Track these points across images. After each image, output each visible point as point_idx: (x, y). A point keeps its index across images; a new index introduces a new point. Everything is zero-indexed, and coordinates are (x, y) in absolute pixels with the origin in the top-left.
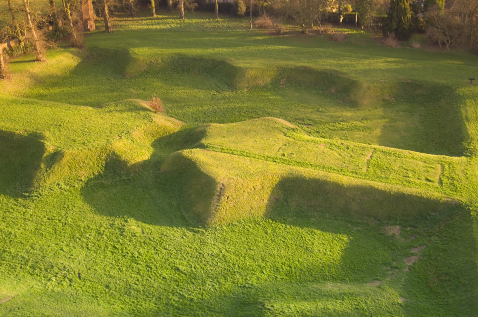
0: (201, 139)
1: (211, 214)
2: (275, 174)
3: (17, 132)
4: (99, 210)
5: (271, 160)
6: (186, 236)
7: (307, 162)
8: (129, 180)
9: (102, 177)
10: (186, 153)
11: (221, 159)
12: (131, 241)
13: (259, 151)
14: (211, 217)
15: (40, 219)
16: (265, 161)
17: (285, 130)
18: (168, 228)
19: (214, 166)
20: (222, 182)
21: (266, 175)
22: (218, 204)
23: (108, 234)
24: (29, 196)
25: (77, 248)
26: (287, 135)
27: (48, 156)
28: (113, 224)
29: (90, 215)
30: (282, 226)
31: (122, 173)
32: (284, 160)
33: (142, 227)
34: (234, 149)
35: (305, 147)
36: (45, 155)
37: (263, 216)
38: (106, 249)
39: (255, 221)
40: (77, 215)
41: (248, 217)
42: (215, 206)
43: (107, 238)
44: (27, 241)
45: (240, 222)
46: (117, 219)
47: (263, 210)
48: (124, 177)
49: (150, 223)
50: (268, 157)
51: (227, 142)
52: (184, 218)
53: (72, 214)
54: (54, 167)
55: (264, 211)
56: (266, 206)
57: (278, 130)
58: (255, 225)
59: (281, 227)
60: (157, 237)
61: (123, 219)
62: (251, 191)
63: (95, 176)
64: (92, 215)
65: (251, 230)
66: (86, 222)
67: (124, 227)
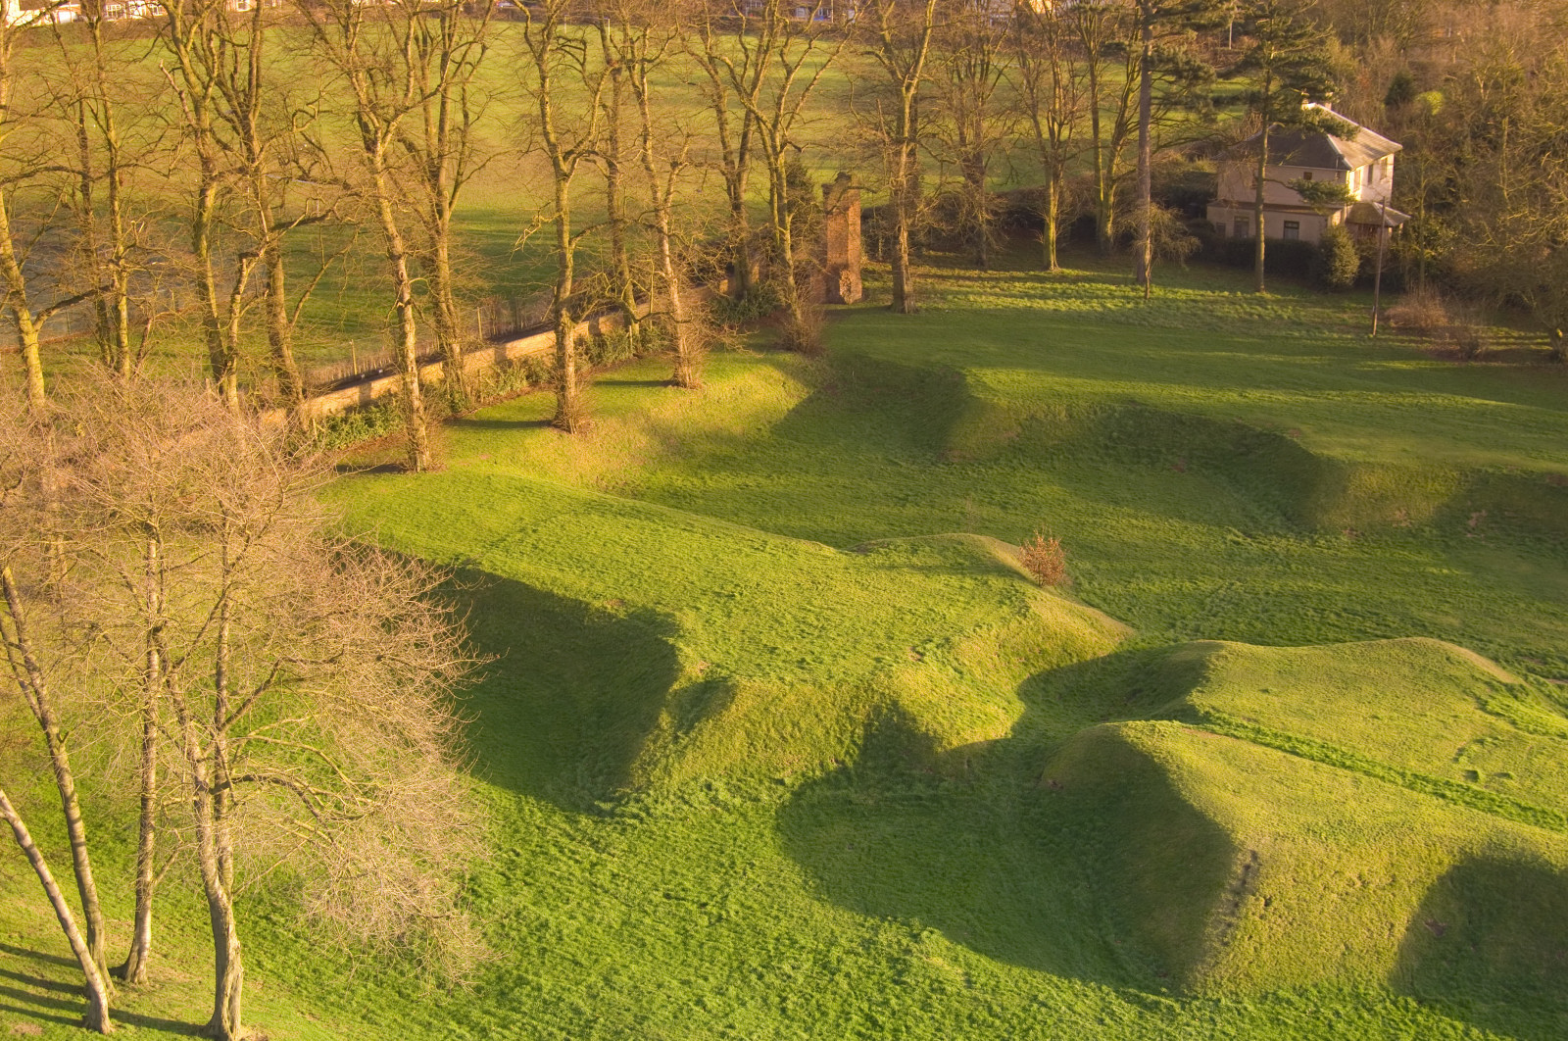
0: (1187, 691)
1: (1205, 952)
2: (1440, 838)
3: (597, 604)
4: (830, 890)
5: (1429, 788)
6: (1112, 1014)
7: (1556, 810)
8: (935, 799)
9: (849, 779)
10: (1135, 730)
11: (1253, 765)
12: (926, 1006)
13: (1387, 752)
14: (1203, 962)
15: (639, 892)
16: (1406, 791)
17: (1482, 690)
18: (1055, 979)
19: (1226, 788)
20: (1251, 845)
21: (1407, 839)
22: (1233, 920)
23: (854, 973)
24: (612, 814)
25: (751, 1004)
26: (1489, 708)
27: (685, 690)
28: (871, 941)
29: (801, 901)
30: (1454, 1028)
31: (914, 772)
32: (1476, 794)
33: (968, 965)
34: (1301, 737)
35: (1552, 756)
36: (676, 686)
37: (1385, 984)
38: (840, 1021)
39: (1358, 996)
40: (758, 896)
41: (1334, 979)
42: (1222, 927)
43: (849, 984)
44: (594, 957)
45: (1302, 993)
46: (886, 924)
47: (1390, 962)
48: (919, 788)
49: (993, 956)
50: (1416, 776)
51: (1276, 708)
52: (1109, 954)
53: (744, 888)
54: (701, 730)
55: (1391, 965)
56: (1401, 948)
57: (1458, 685)
58: (1356, 1009)
59: (1450, 1031)
60: (1014, 1004)
61: (905, 929)
62: (1351, 890)
63: (828, 774)
64: (807, 900)
65: (1341, 1027)
66: (783, 923)
67: (907, 957)
